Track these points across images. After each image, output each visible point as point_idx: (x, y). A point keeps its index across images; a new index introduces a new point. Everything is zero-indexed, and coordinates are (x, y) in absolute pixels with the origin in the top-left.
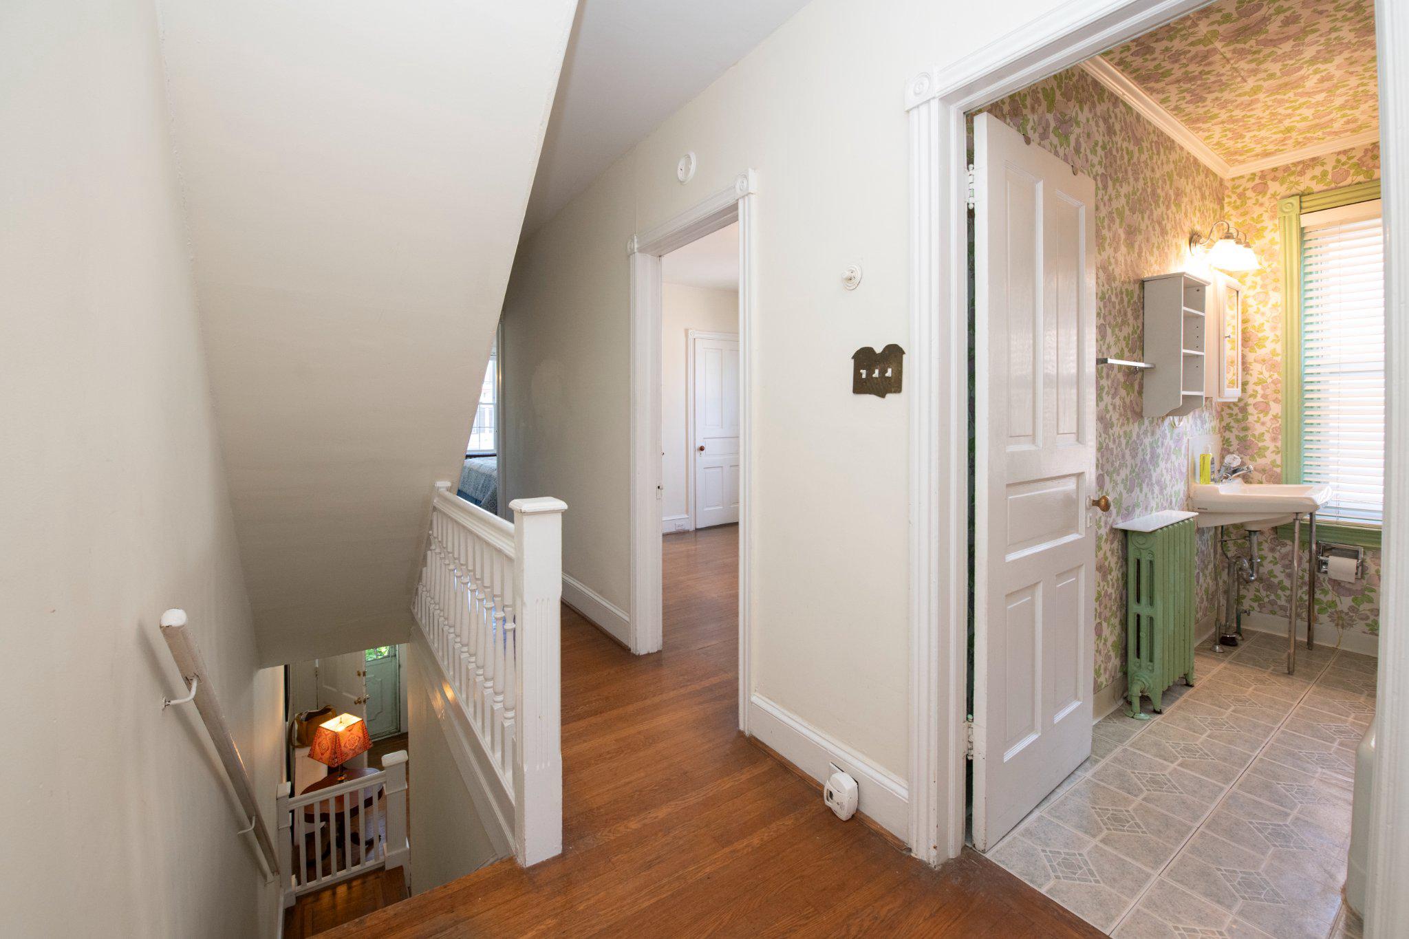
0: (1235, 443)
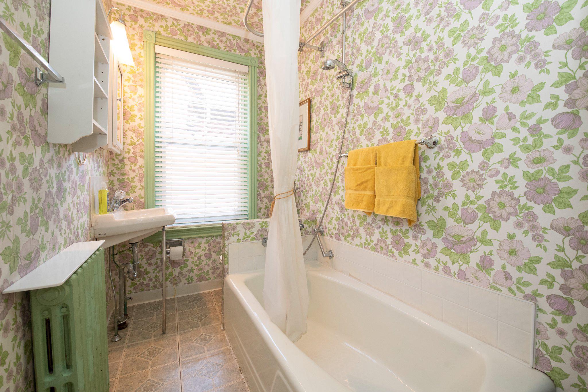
0: (117, 183)
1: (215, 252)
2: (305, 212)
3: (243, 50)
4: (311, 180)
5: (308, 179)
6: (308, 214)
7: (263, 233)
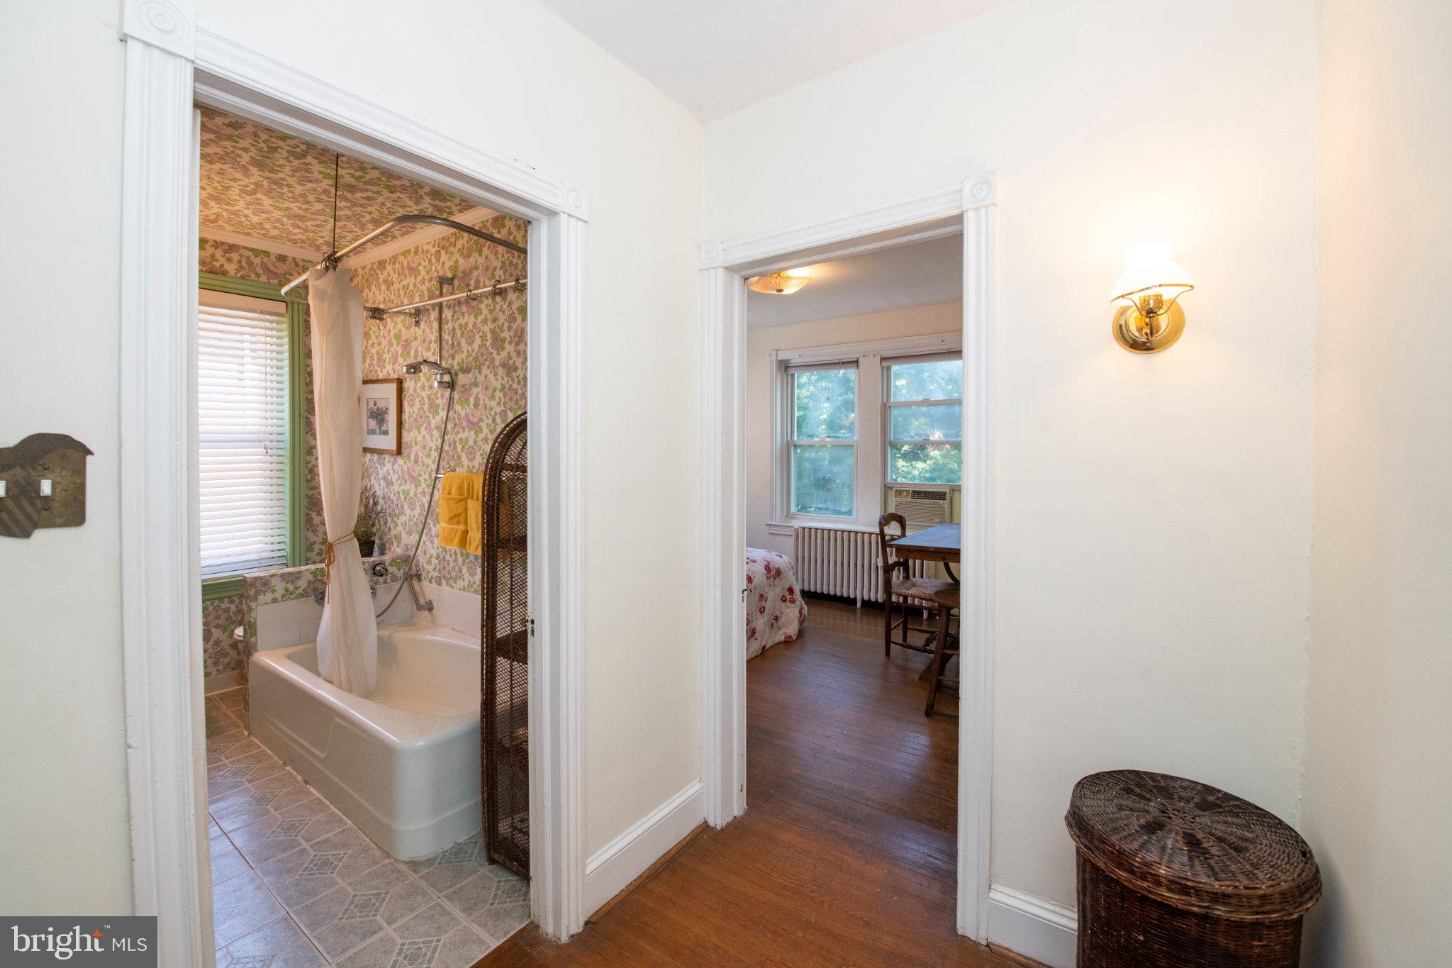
1: (217, 627)
2: (394, 547)
3: (275, 273)
4: (402, 499)
5: (399, 498)
6: (399, 551)
7: (318, 585)
